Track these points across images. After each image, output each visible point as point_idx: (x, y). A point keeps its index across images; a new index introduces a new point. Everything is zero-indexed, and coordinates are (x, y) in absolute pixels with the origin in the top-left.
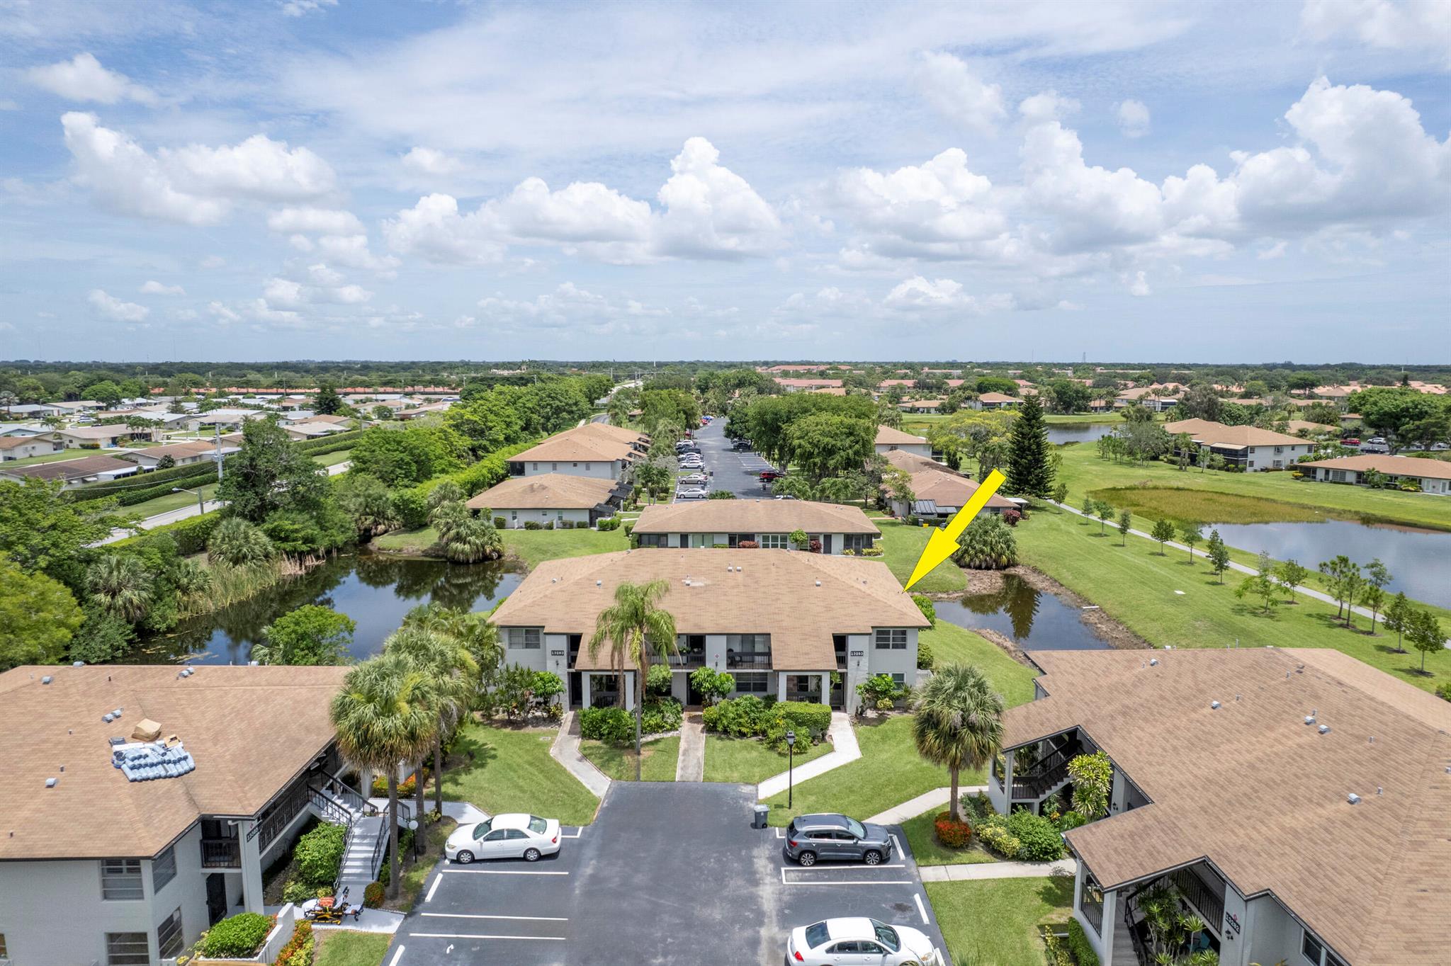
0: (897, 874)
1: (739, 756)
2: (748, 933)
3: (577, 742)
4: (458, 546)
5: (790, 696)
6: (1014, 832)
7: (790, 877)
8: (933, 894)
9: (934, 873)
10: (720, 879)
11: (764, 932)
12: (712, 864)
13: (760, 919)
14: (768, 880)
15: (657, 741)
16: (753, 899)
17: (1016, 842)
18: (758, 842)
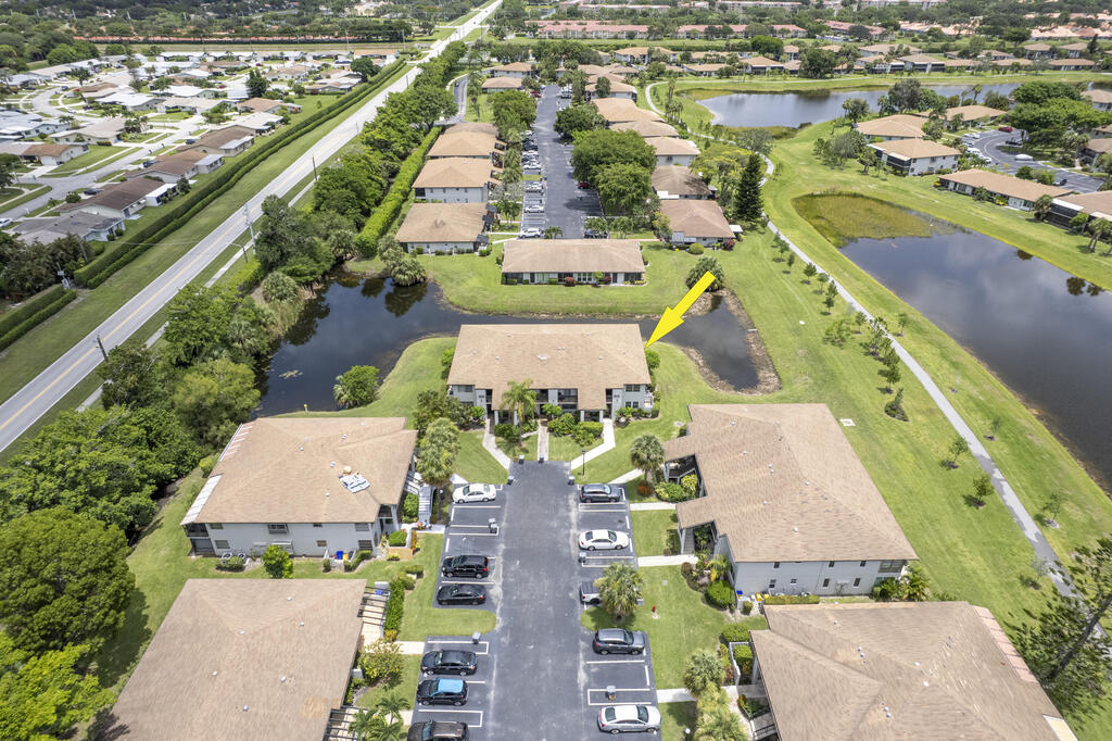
0: (621, 507)
1: (563, 446)
2: (566, 532)
3: (494, 438)
4: (400, 276)
5: (586, 418)
6: (667, 492)
7: (582, 508)
8: (634, 516)
9: (636, 507)
10: (556, 508)
11: (572, 531)
12: (553, 502)
13: (570, 527)
14: (574, 509)
15: (528, 437)
16: (568, 517)
17: (667, 495)
18: (571, 491)
